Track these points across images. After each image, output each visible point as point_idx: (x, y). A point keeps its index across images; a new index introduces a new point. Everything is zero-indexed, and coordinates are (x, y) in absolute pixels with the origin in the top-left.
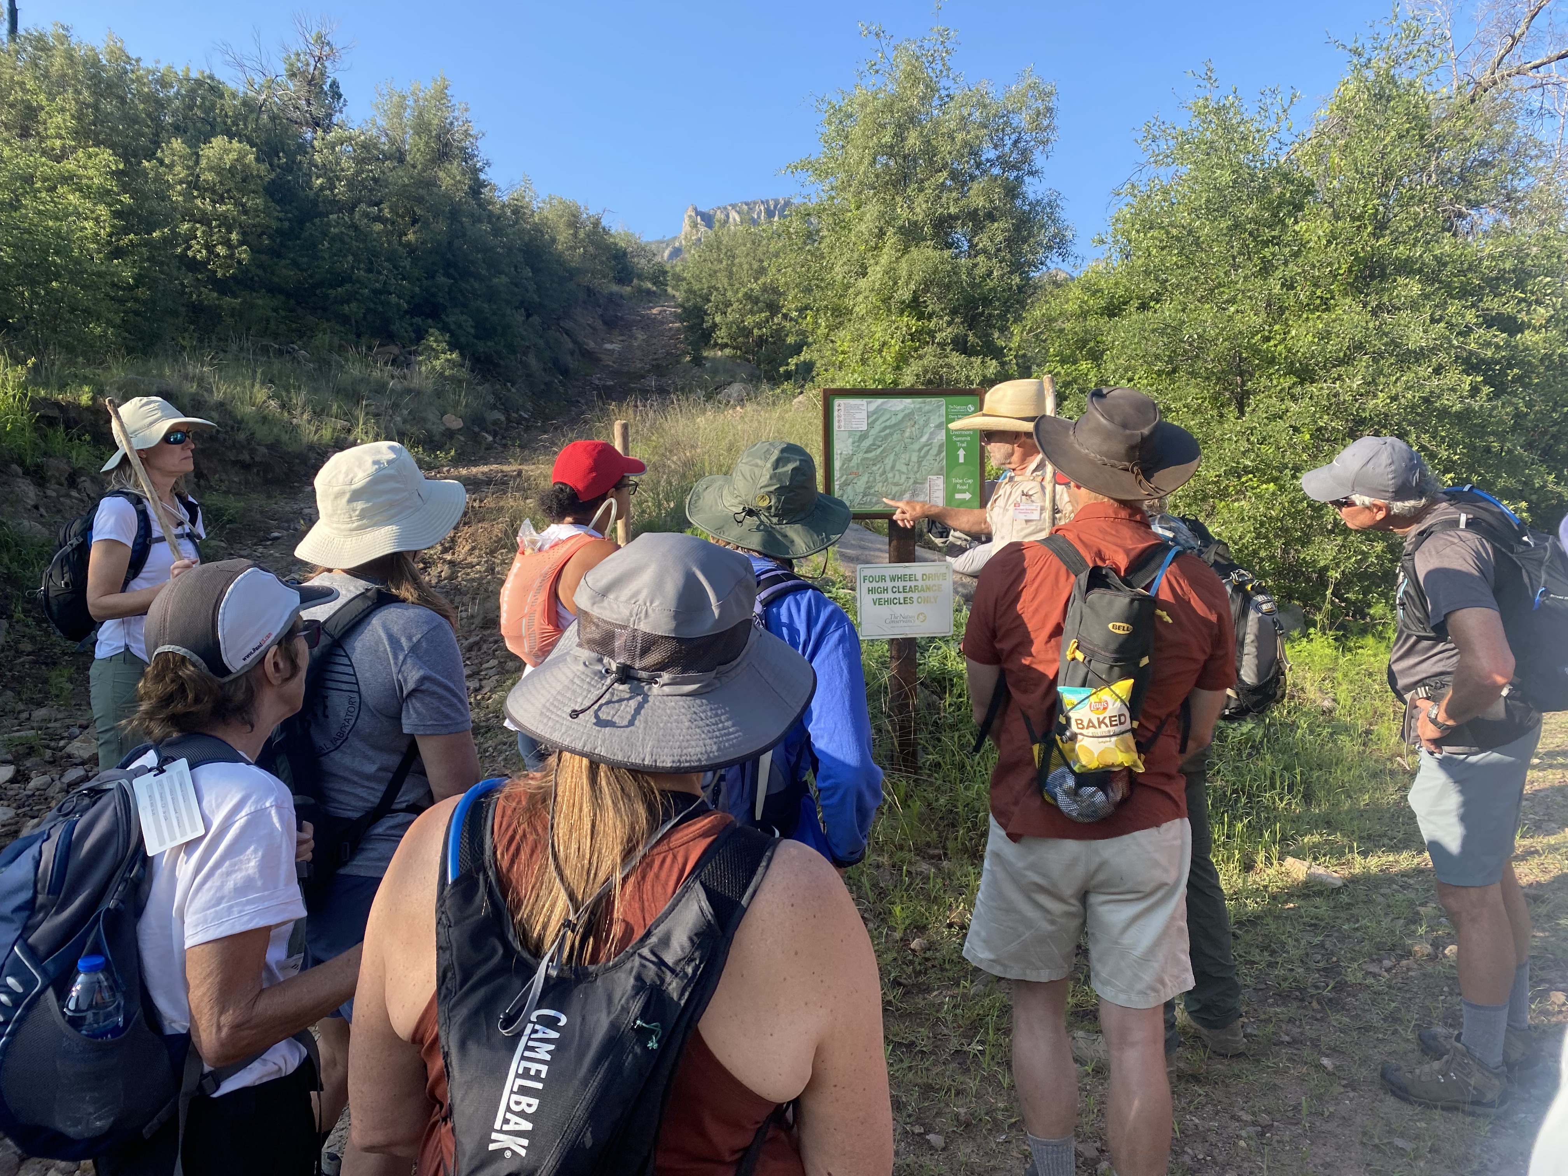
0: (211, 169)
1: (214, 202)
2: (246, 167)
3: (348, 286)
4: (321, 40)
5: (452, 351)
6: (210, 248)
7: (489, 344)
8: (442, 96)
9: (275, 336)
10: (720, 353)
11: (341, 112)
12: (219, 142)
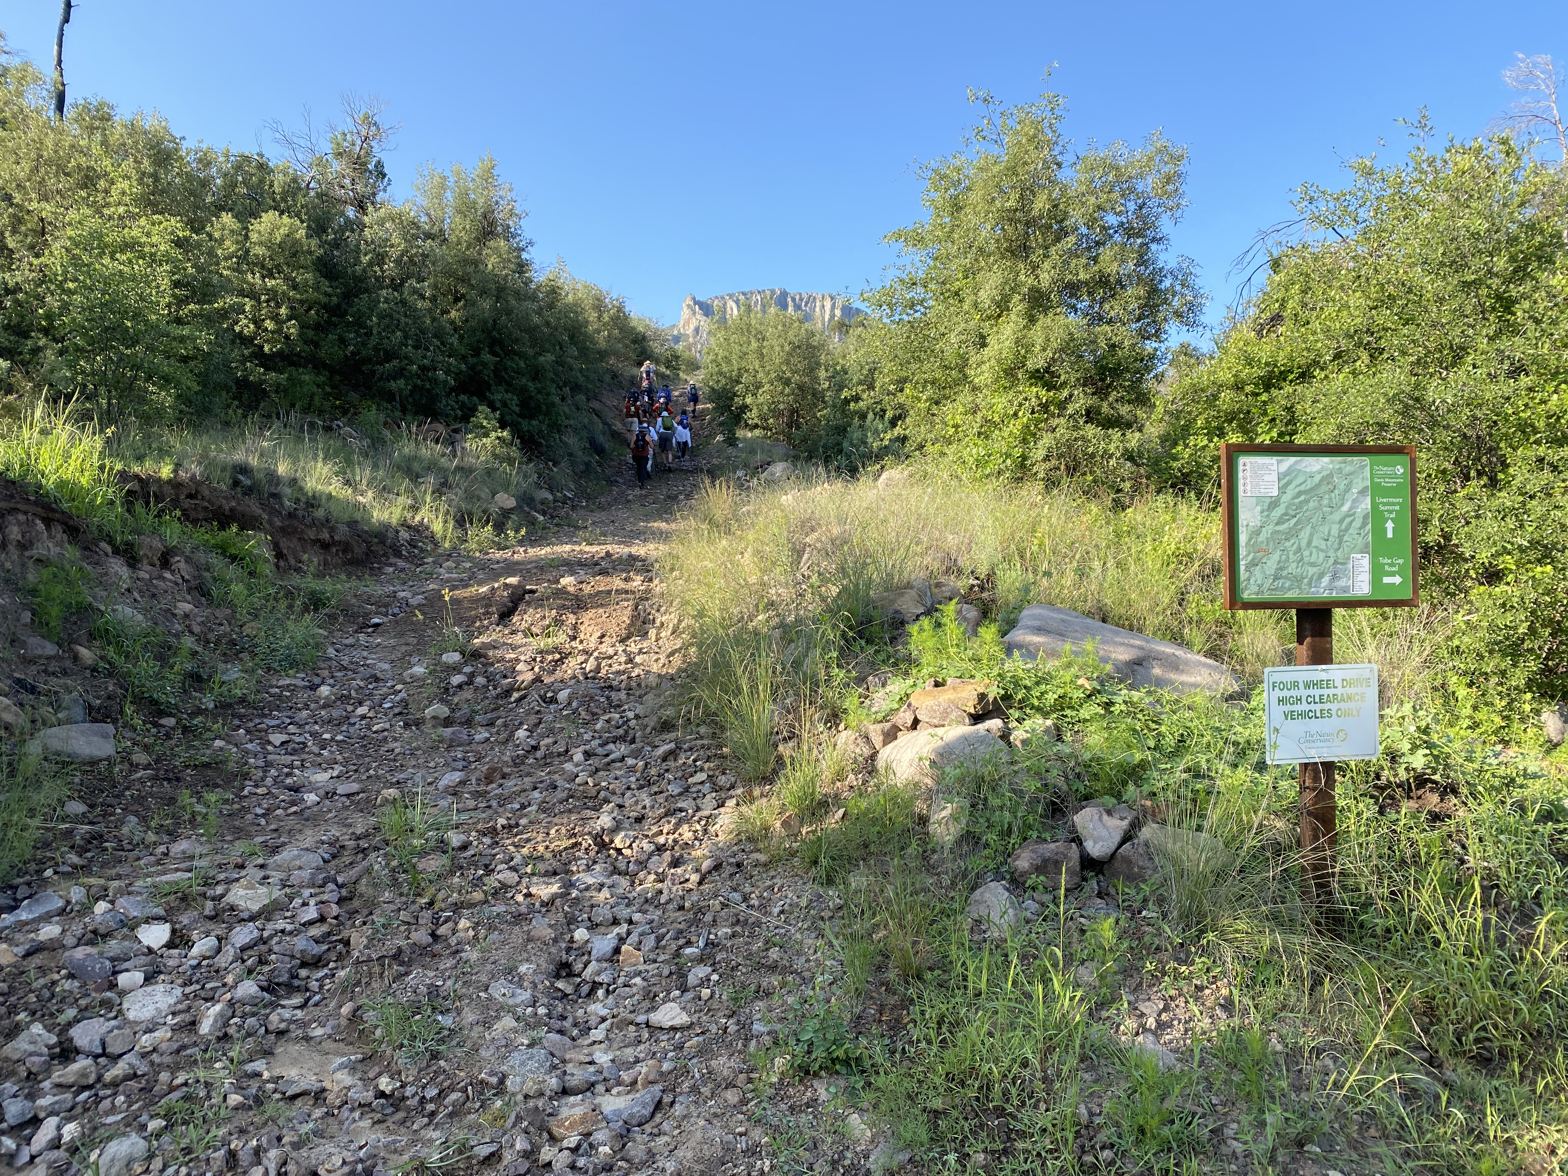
0: (261, 243)
1: (263, 277)
2: (297, 242)
3: (395, 362)
4: (369, 121)
5: (503, 427)
6: (257, 322)
7: (534, 423)
8: (488, 177)
9: (321, 413)
10: (749, 435)
11: (385, 191)
12: (269, 218)
